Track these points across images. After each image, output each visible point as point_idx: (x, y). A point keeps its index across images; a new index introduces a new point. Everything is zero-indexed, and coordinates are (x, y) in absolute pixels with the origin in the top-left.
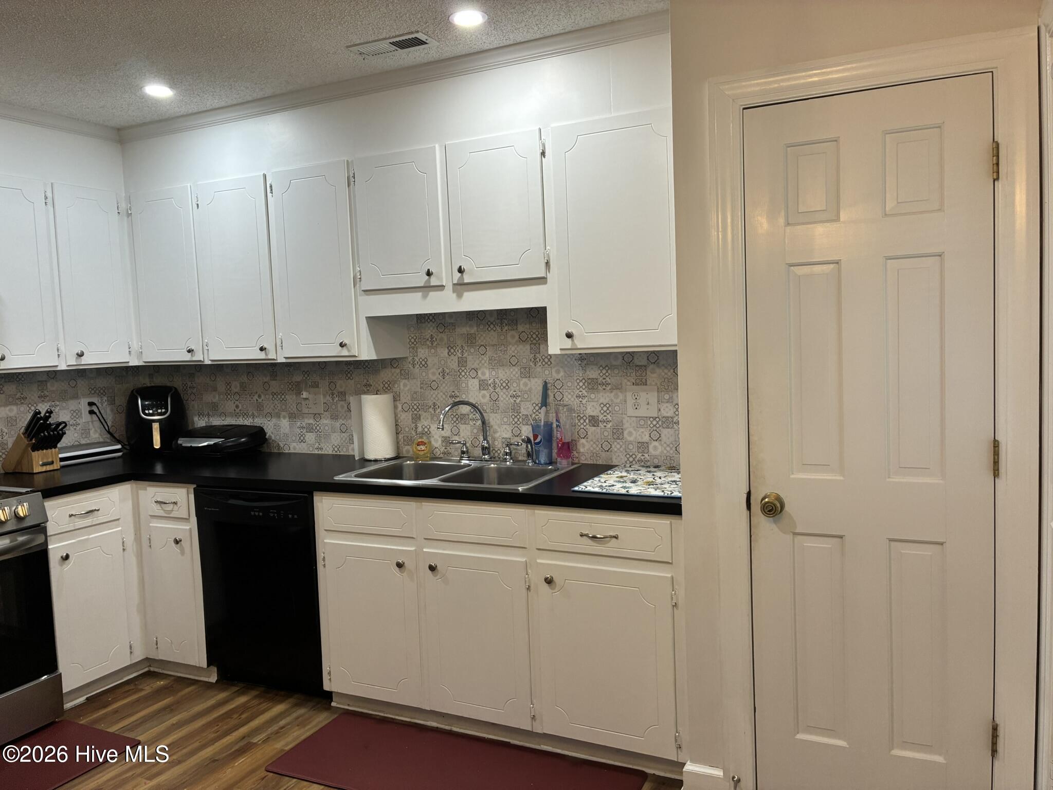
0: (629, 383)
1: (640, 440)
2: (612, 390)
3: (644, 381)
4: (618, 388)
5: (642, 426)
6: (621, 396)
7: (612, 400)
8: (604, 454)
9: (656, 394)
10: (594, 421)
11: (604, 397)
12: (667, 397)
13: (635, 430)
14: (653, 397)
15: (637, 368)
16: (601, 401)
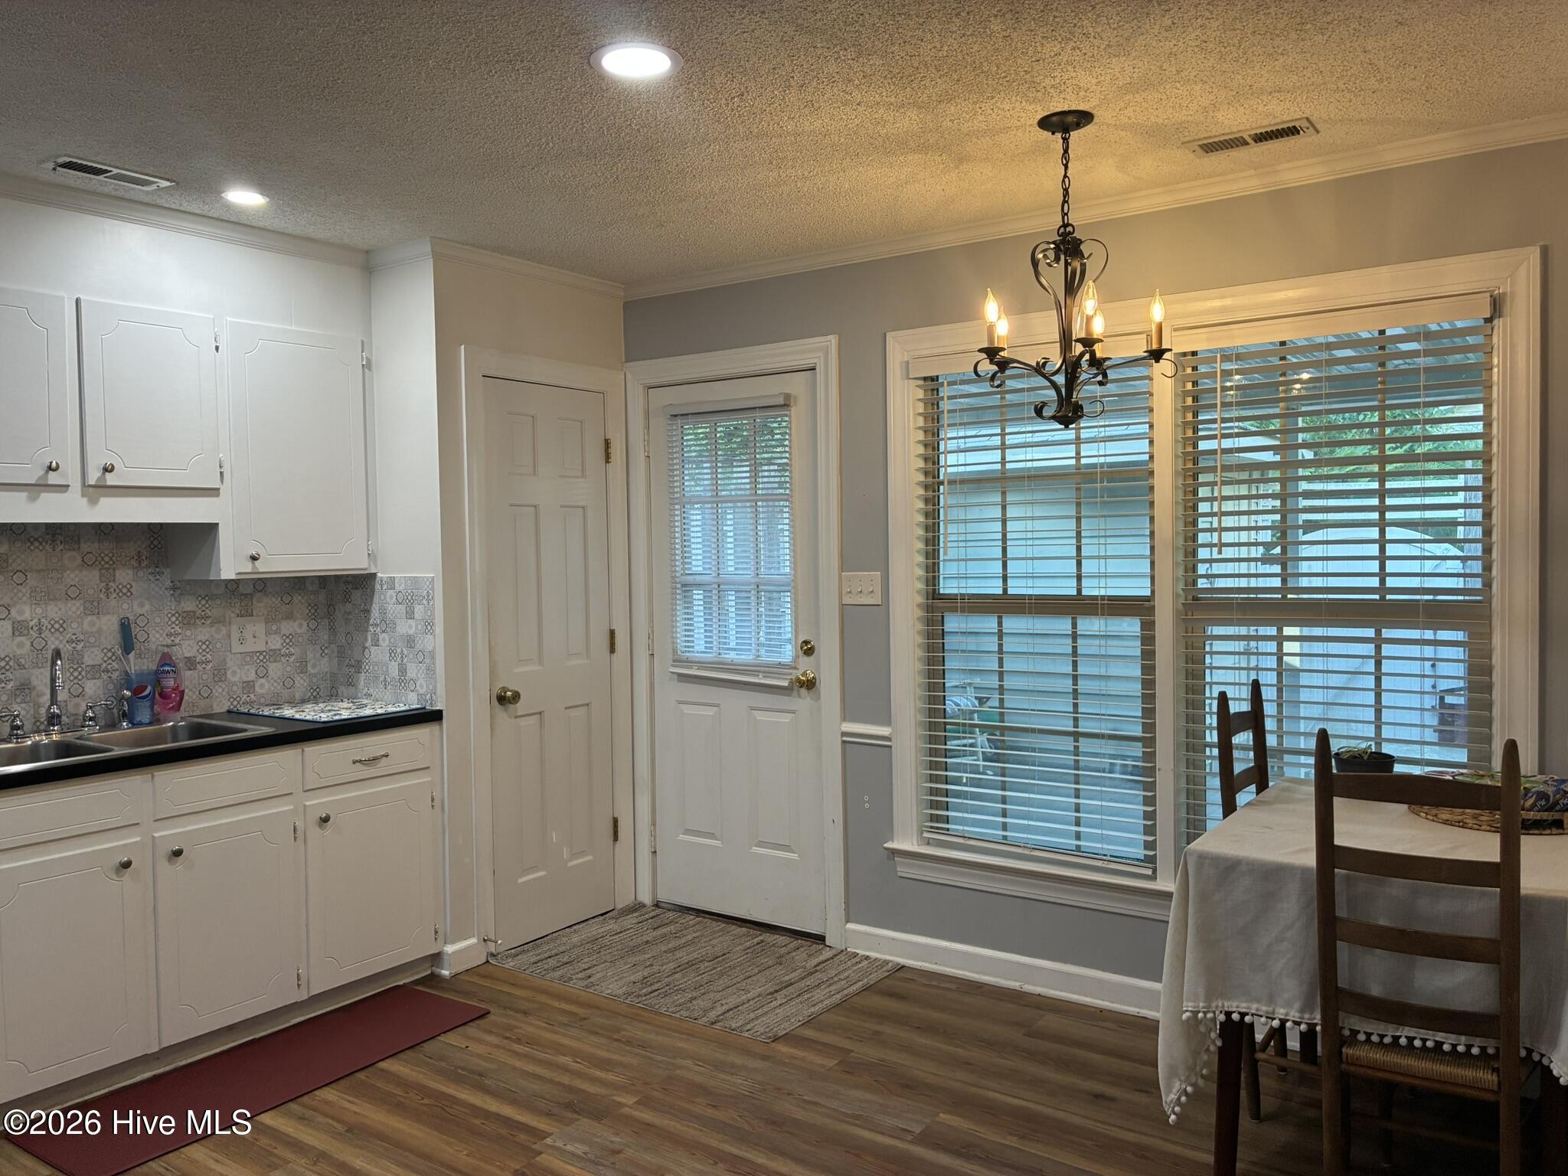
0: (233, 615)
1: (246, 679)
2: (212, 625)
3: (250, 611)
4: (219, 621)
5: (247, 663)
6: (224, 631)
7: (212, 636)
8: (202, 703)
9: (263, 625)
10: (191, 663)
11: (204, 633)
12: (274, 628)
13: (240, 668)
14: (260, 628)
15: (242, 597)
16: (199, 638)
